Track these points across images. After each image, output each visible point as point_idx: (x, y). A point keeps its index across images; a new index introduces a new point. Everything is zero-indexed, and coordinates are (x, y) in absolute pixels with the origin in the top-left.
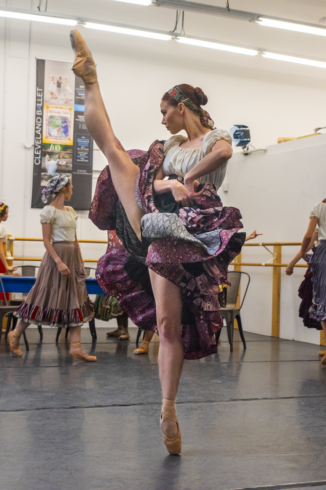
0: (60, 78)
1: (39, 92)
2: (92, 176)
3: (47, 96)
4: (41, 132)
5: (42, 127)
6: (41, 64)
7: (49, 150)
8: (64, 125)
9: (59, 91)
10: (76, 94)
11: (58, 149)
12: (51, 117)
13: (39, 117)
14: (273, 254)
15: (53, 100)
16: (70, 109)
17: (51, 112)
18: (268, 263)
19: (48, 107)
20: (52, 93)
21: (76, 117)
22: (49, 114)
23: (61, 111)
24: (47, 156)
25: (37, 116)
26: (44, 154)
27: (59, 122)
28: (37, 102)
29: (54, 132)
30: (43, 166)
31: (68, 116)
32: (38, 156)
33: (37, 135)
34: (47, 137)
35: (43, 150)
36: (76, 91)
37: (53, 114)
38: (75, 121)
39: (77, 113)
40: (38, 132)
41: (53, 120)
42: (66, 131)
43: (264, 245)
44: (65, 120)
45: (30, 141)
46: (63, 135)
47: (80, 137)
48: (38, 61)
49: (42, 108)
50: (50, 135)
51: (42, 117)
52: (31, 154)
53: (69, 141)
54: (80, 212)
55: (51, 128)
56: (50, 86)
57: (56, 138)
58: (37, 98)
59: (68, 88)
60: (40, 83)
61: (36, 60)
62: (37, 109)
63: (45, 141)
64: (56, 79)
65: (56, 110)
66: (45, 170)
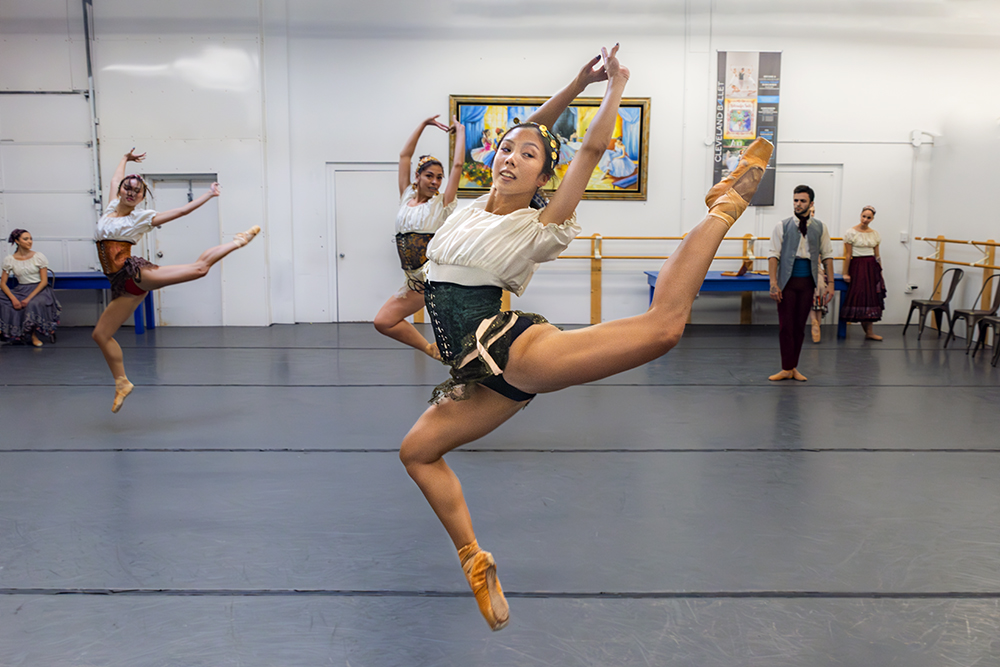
0: (743, 69)
1: (721, 86)
2: (774, 171)
3: (729, 89)
4: (722, 128)
5: (722, 122)
6: (722, 56)
7: (730, 146)
8: (746, 119)
9: (741, 84)
10: (760, 85)
11: (739, 144)
12: (732, 112)
13: (720, 113)
14: (985, 253)
15: (735, 93)
16: (753, 102)
17: (732, 106)
18: (977, 263)
19: (729, 102)
20: (734, 86)
21: (759, 109)
22: (731, 109)
23: (743, 104)
24: (728, 152)
25: (718, 111)
26: (725, 151)
27: (741, 116)
28: (718, 97)
29: (736, 127)
30: (723, 163)
31: (751, 109)
32: (718, 152)
33: (718, 131)
34: (728, 133)
35: (724, 147)
36: (759, 82)
37: (734, 108)
38: (758, 114)
39: (760, 105)
40: (719, 128)
41: (735, 114)
42: (748, 124)
43: (974, 243)
44: (747, 114)
45: (711, 138)
46: (745, 129)
47: (763, 130)
48: (719, 53)
49: (723, 103)
50: (731, 130)
51: (723, 112)
52: (711, 151)
53: (751, 135)
54: (762, 208)
55: (732, 123)
56: (731, 79)
57: (736, 133)
58: (719, 92)
59: (751, 79)
60: (722, 77)
61: (716, 54)
62: (718, 104)
63: (726, 137)
64: (739, 70)
65: (738, 104)
66: (726, 167)
